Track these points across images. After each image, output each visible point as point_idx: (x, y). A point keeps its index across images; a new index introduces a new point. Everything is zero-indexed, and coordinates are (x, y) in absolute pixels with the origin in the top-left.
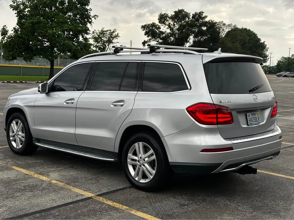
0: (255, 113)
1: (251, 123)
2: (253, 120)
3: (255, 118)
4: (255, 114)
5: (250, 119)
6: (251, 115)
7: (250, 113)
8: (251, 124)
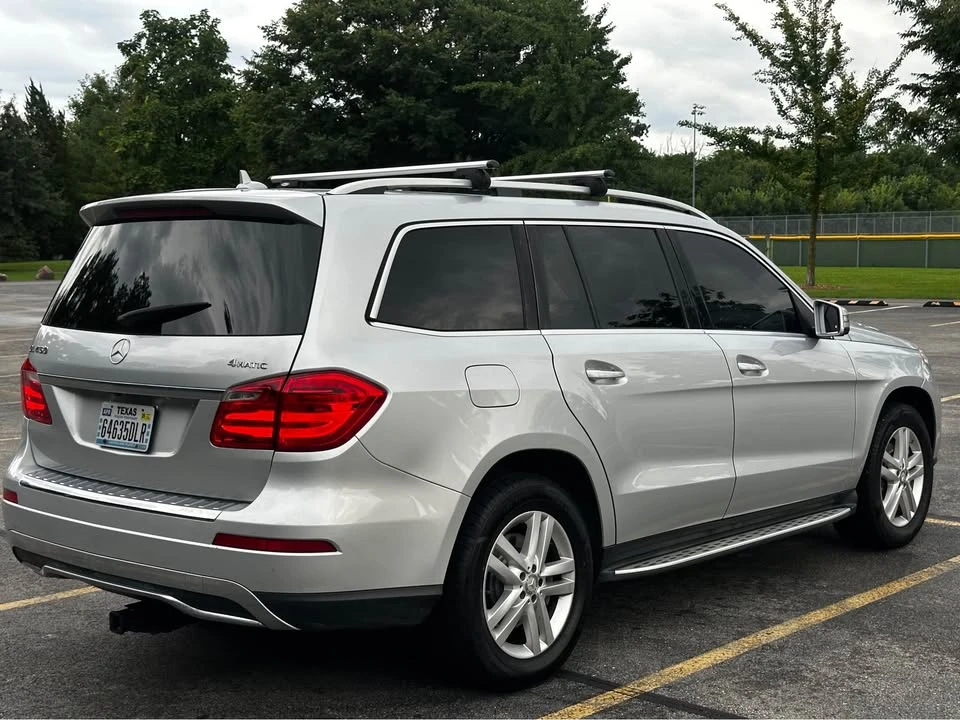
0: (133, 407)
1: (106, 437)
2: (119, 432)
3: (128, 426)
4: (133, 413)
5: (107, 426)
6: (115, 411)
7: (116, 405)
8: (105, 441)
